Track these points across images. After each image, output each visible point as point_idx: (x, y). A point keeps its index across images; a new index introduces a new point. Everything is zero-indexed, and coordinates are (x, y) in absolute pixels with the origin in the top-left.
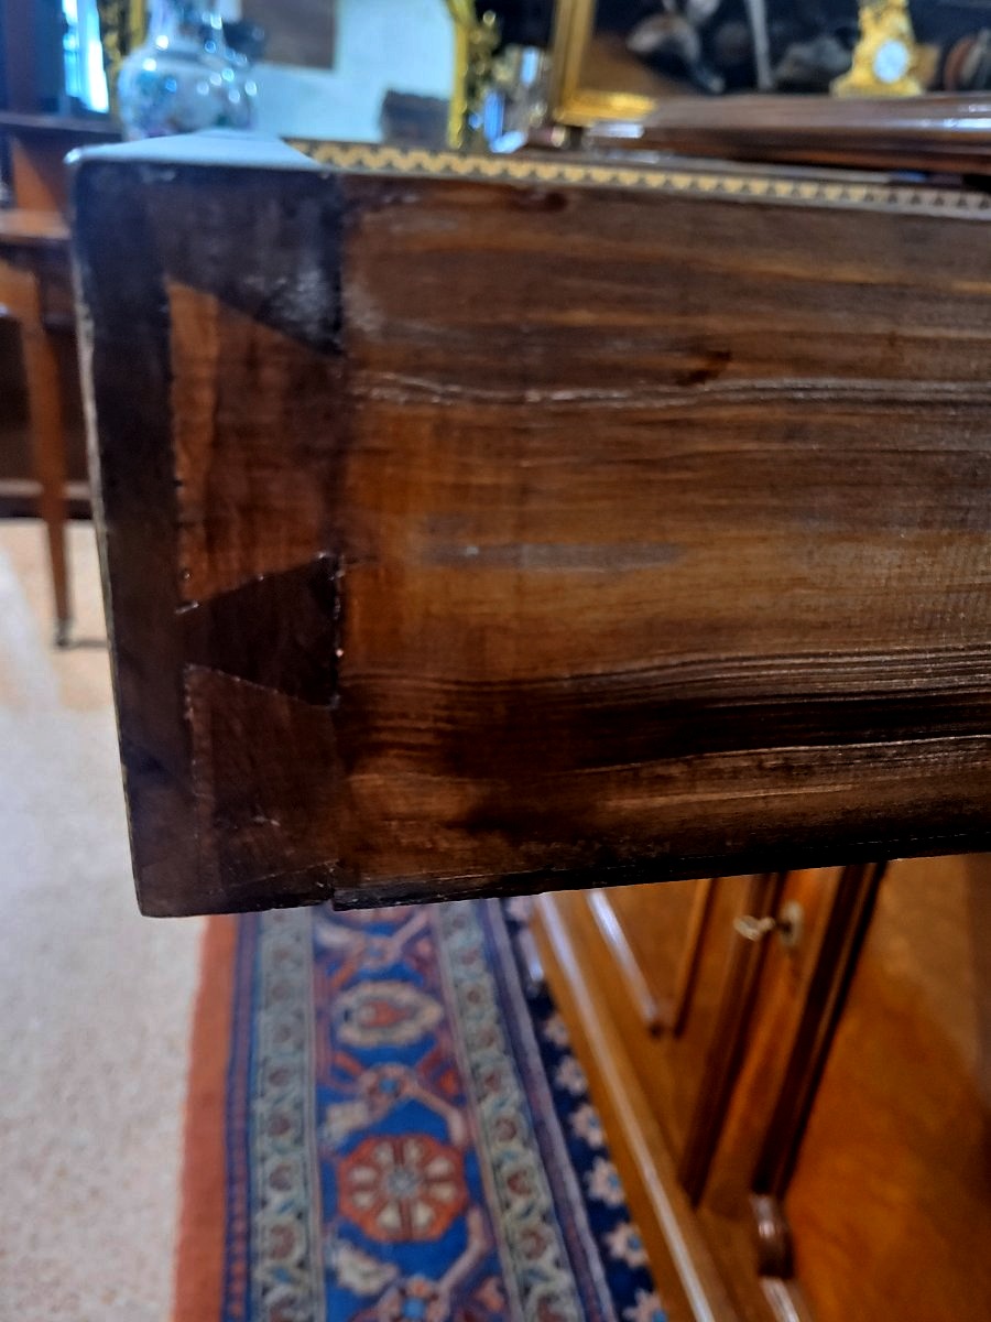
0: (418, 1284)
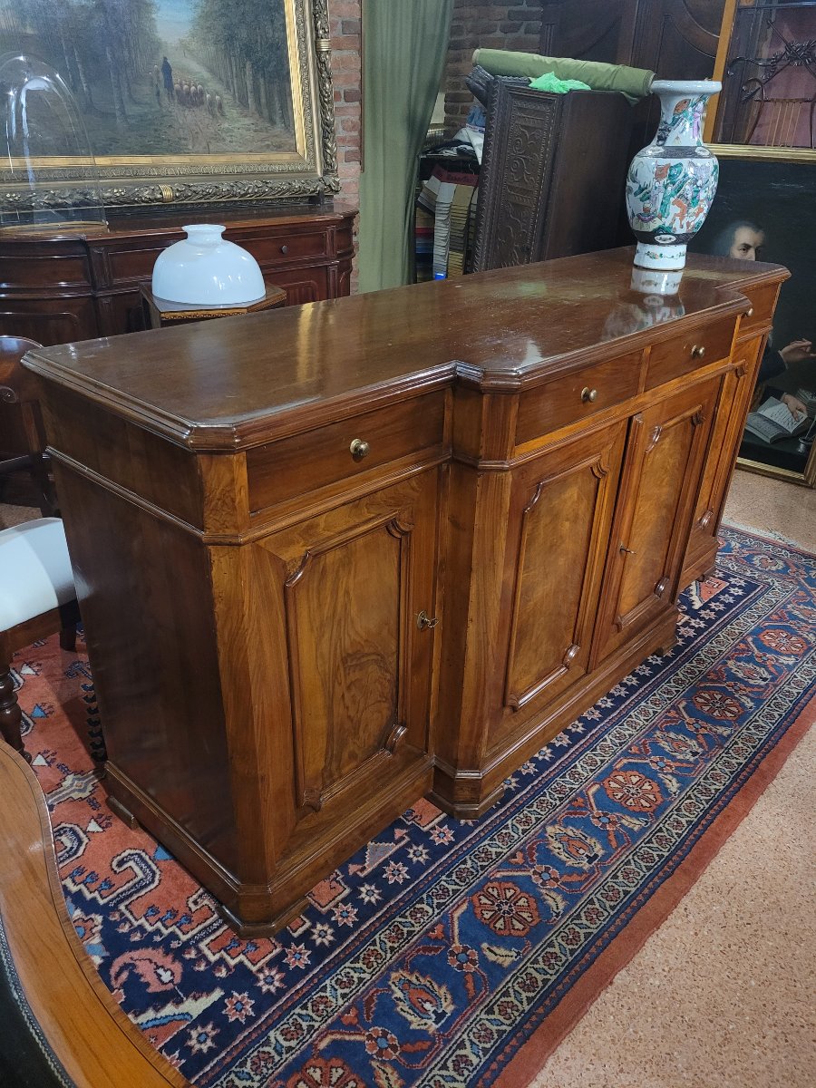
0: (654, 767)
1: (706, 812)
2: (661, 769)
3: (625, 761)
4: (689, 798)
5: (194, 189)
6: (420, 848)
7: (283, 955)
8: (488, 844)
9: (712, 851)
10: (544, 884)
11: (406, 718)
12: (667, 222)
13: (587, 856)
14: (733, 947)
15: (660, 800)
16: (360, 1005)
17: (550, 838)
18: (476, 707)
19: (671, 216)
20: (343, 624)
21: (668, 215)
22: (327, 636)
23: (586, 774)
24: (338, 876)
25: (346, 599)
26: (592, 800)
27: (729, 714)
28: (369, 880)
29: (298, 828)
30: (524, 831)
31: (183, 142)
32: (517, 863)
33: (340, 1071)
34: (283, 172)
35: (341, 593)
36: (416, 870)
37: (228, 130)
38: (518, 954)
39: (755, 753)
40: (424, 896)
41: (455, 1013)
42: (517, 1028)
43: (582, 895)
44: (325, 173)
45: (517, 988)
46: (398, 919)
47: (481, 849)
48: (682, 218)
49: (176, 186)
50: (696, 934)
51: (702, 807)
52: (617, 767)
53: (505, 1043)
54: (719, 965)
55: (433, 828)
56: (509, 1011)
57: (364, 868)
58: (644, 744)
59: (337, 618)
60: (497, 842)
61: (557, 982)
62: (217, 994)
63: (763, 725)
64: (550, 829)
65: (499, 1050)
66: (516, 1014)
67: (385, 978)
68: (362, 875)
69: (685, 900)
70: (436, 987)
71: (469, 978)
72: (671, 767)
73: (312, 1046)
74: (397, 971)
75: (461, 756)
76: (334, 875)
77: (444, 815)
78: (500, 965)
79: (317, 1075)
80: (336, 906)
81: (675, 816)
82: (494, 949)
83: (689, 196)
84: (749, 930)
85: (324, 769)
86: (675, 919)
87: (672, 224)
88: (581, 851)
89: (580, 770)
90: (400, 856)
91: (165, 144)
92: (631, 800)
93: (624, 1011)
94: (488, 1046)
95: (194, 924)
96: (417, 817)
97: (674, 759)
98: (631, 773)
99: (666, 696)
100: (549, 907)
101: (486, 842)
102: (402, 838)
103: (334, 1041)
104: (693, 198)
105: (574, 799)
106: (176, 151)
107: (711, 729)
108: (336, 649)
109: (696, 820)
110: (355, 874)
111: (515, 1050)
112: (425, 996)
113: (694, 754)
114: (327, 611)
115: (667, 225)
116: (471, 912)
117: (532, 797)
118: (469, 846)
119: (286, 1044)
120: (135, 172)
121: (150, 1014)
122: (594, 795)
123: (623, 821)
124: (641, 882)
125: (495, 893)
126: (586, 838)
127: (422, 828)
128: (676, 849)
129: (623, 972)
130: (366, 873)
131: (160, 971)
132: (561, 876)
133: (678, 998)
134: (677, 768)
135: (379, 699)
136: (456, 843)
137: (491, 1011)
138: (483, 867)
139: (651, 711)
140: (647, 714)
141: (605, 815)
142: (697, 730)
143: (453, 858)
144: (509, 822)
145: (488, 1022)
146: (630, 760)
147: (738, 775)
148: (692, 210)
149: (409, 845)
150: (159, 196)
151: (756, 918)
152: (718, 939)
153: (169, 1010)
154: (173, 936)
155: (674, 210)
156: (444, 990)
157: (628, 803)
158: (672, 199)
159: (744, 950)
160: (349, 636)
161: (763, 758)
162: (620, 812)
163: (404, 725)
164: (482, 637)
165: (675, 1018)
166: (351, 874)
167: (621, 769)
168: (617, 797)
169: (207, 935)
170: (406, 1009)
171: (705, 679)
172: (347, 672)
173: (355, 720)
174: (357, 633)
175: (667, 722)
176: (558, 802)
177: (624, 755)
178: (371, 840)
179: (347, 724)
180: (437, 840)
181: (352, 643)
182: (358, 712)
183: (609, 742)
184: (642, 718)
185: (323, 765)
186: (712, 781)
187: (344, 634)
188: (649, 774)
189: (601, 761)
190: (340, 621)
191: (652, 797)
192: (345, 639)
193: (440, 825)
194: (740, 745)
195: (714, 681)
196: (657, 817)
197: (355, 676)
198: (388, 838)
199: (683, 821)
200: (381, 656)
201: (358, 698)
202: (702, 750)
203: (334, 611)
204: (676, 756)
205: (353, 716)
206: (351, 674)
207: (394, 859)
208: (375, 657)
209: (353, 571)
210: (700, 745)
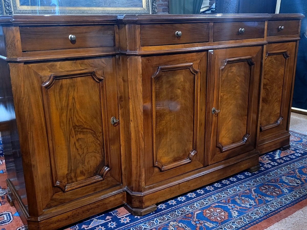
0: (230, 208)
1: (246, 225)
2: (233, 208)
3: (217, 204)
4: (241, 219)
6: (114, 223)
8: (143, 225)
11: (109, 163)
15: (226, 218)
17: (170, 226)
18: (137, 162)
20: (72, 111)
23: (197, 207)
24: (77, 228)
25: (74, 101)
26: (195, 216)
27: (274, 194)
29: (54, 197)
30: (160, 222)
35: (71, 98)
39: (281, 208)
47: (138, 226)
51: (245, 223)
52: (213, 206)
55: (123, 217)
57: (89, 227)
58: (229, 200)
59: (69, 108)
60: (147, 225)
63: (290, 198)
64: (172, 223)
68: (86, 229)
72: (237, 208)
75: (134, 185)
76: (76, 228)
77: (130, 214)
81: (231, 224)
85: (67, 174)
89: (195, 205)
90: (105, 225)
92: (213, 217)
96: (118, 213)
97: (240, 206)
98: (217, 208)
99: (247, 185)
101: (142, 224)
102: (109, 219)
105: (188, 215)
107: (263, 198)
108: (69, 121)
109: (240, 227)
110: (84, 228)
113: (250, 205)
114: (64, 103)
117: (170, 212)
118: (134, 224)
122: (197, 214)
123: (206, 224)
126: (186, 227)
127: (118, 217)
130: (88, 228)
134: (240, 209)
135: (94, 151)
136: (129, 223)
139: (238, 190)
140: (235, 190)
141: (198, 221)
142: (256, 197)
143: (126, 228)
144: (155, 219)
146: (219, 204)
147: (268, 214)
149: (110, 222)
157: (211, 218)
160: (76, 117)
161: (283, 209)
162: (206, 220)
163: (108, 166)
164: (136, 129)
166: (82, 227)
167: (214, 207)
168: (207, 216)
171: (269, 182)
172: (76, 133)
173: (82, 156)
174: (80, 117)
175: (243, 194)
176: (180, 215)
177: (218, 202)
178: (96, 219)
179: (78, 157)
180: (122, 221)
181: (78, 121)
182: (83, 153)
183: (213, 198)
184: (232, 192)
185: (67, 172)
186: (255, 215)
187: (73, 116)
188: (226, 210)
189: (206, 204)
190: (71, 109)
191: (223, 217)
192: (74, 118)
193: (126, 217)
194: (275, 204)
195: (272, 182)
196: (222, 224)
197: (81, 136)
198: (104, 218)
199: (234, 227)
200: (94, 132)
201: (83, 147)
202: (255, 204)
203: (68, 104)
204: (241, 205)
205: (81, 154)
206: (78, 135)
207: (102, 225)
208: (90, 131)
209: (76, 90)
210: (255, 202)
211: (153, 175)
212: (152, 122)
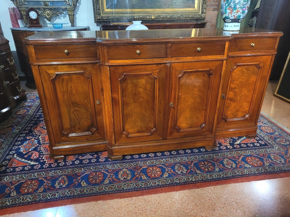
0: (167, 170)
1: (166, 184)
2: (168, 171)
3: (161, 166)
4: (166, 180)
5: (161, 16)
6: (95, 160)
7: (52, 163)
9: (156, 193)
10: (109, 178)
12: (227, 15)
13: (125, 178)
14: (132, 212)
15: (158, 177)
16: (52, 177)
17: (122, 171)
19: (228, 13)
20: (71, 94)
21: (227, 13)
22: (66, 95)
23: (147, 164)
25: (71, 89)
26: (141, 169)
27: (206, 169)
28: (80, 160)
30: (118, 167)
31: (162, 6)
32: (109, 171)
33: (37, 184)
34: (189, 13)
35: (69, 86)
36: (90, 162)
37: (175, 3)
38: (87, 186)
39: (200, 180)
40: (85, 167)
41: (64, 188)
42: (70, 196)
43: (113, 183)
44: (202, 13)
45: (79, 191)
46: (76, 169)
47: (106, 166)
48: (231, 14)
49: (156, 16)
50: (127, 205)
53: (64, 197)
54: (123, 213)
55: (102, 158)
56: (72, 193)
57: (82, 158)
58: (171, 165)
59: (68, 92)
60: (111, 166)
61: (87, 194)
62: (38, 163)
63: (214, 176)
64: (124, 169)
65: (62, 197)
66: (73, 194)
67: (62, 176)
68: (80, 159)
69: (134, 198)
70: (67, 182)
71: (74, 184)
72: (171, 172)
73: (39, 178)
74: (64, 176)
76: (76, 156)
77: (107, 157)
78: (81, 185)
79: (33, 182)
80: (69, 161)
81: (156, 181)
82: (84, 183)
83: (233, 7)
84: (141, 212)
86: (126, 199)
87: (228, 16)
88: (125, 176)
89: (147, 162)
90: (90, 159)
91: (157, 6)
93: (93, 207)
94: (61, 196)
95: (48, 152)
96: (102, 154)
98: (159, 168)
99: (193, 158)
100: (104, 182)
101: (109, 165)
102: (95, 157)
103: (42, 180)
104: (234, 7)
105: (138, 167)
106: (160, 8)
107: (195, 170)
108: (69, 100)
109: (161, 185)
111: (65, 199)
112: (63, 182)
113: (181, 172)
114: (65, 89)
115: (227, 16)
116: (89, 174)
117: (129, 162)
118: (104, 164)
119: (36, 175)
120: (148, 13)
121: (26, 161)
122: (143, 168)
123: (142, 176)
124: (129, 188)
125: (97, 174)
126: (130, 175)
127: (100, 157)
128: (146, 187)
129: (102, 201)
130: (81, 159)
131: (35, 156)
132: (114, 178)
133: (106, 212)
135: (87, 118)
136: (103, 162)
137: (69, 191)
138: (102, 169)
139: (184, 159)
140: (182, 159)
141: (140, 173)
142: (191, 168)
143: (99, 164)
144: (118, 164)
145: (67, 192)
148: (234, 11)
149: (94, 158)
150: (150, 18)
151: (146, 211)
152: (131, 209)
153: (29, 162)
154: (43, 152)
155: (228, 11)
156: (67, 183)
157: (149, 174)
158: (227, 8)
159: (133, 214)
160: (73, 98)
161: (200, 182)
162: (144, 174)
163: (95, 128)
165: (100, 215)
166: (79, 157)
167: (157, 167)
168: (148, 171)
169: (47, 155)
170: (58, 182)
171: (212, 160)
172: (74, 106)
173: (79, 120)
174: (76, 98)
175: (185, 163)
176: (133, 166)
177: (162, 165)
178: (89, 154)
179: (76, 120)
180: (100, 160)
181: (74, 100)
182: (79, 118)
183: (162, 161)
184: (179, 159)
185: (69, 127)
186: (178, 180)
187: (71, 97)
188: (163, 171)
189: (155, 163)
190: (69, 93)
191: (156, 175)
192: (72, 98)
193: (104, 158)
194: (199, 177)
195: (214, 161)
196: (152, 179)
197: (77, 109)
198: (92, 155)
199: (157, 183)
200: (86, 107)
201: (79, 115)
202: (186, 173)
203: (68, 90)
204: (176, 171)
205: (78, 118)
206: (75, 108)
207: (89, 159)
208: (83, 106)
209: (72, 82)
210: (187, 172)
211: (122, 138)
212: (119, 108)
